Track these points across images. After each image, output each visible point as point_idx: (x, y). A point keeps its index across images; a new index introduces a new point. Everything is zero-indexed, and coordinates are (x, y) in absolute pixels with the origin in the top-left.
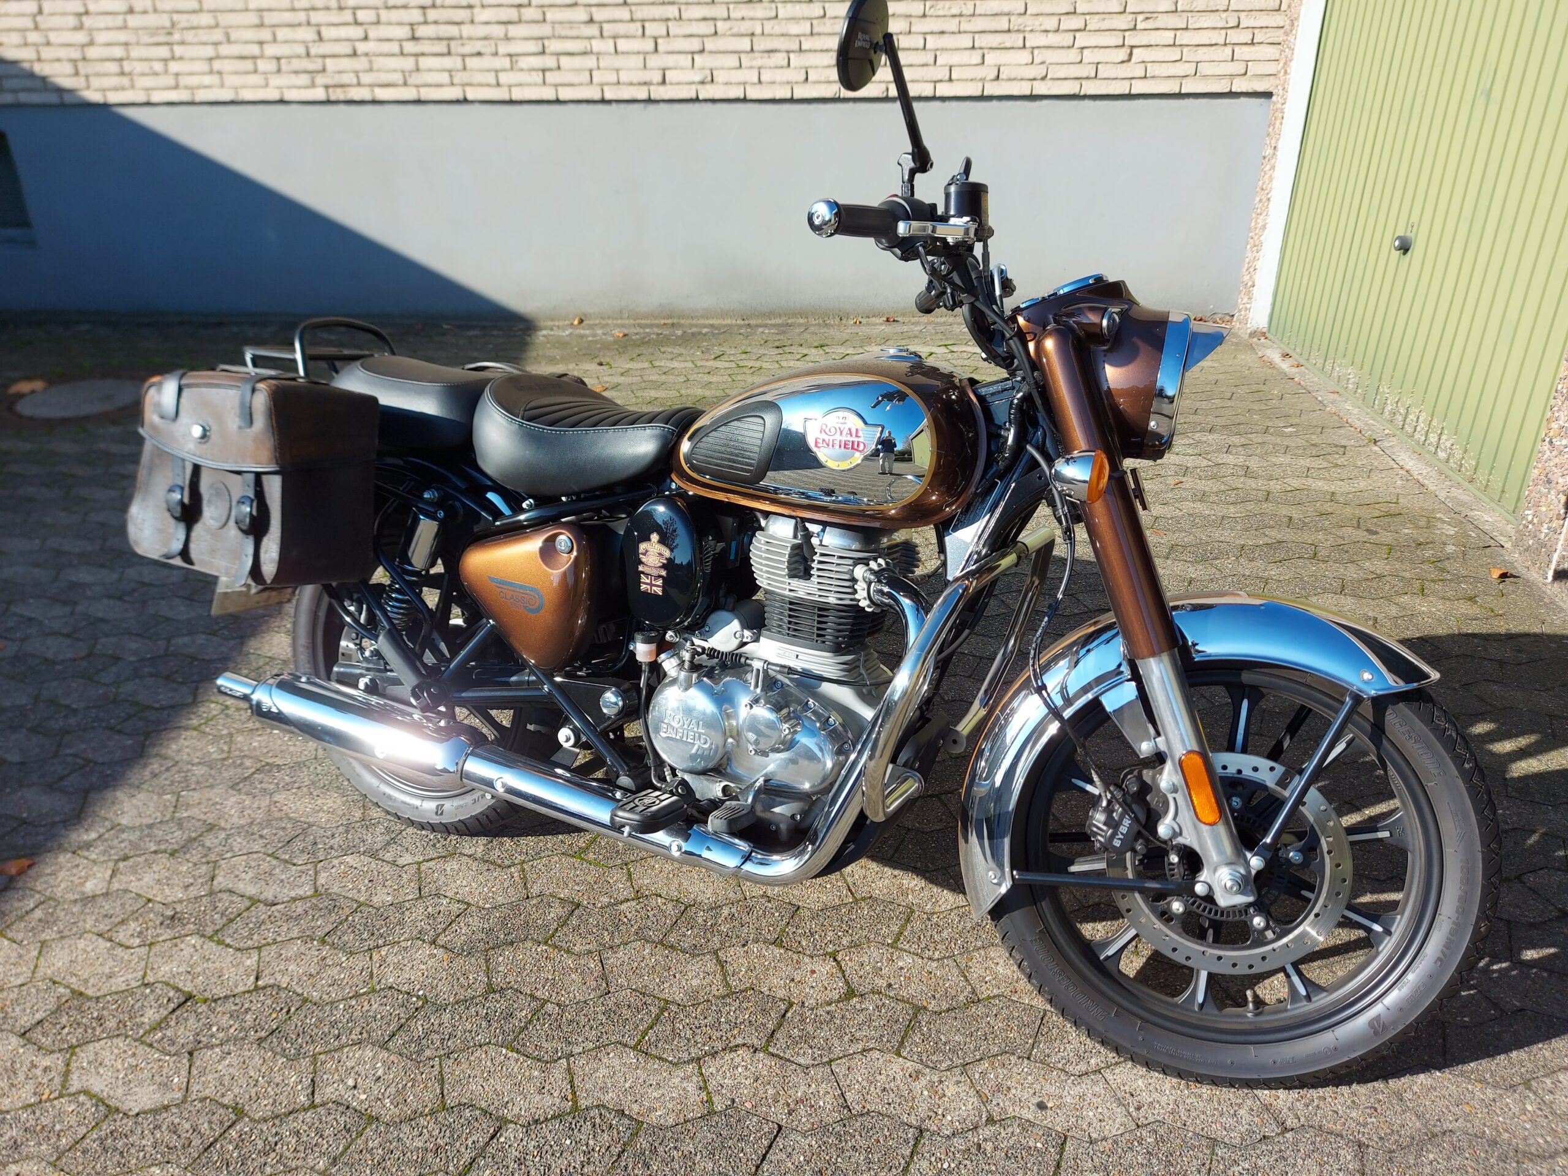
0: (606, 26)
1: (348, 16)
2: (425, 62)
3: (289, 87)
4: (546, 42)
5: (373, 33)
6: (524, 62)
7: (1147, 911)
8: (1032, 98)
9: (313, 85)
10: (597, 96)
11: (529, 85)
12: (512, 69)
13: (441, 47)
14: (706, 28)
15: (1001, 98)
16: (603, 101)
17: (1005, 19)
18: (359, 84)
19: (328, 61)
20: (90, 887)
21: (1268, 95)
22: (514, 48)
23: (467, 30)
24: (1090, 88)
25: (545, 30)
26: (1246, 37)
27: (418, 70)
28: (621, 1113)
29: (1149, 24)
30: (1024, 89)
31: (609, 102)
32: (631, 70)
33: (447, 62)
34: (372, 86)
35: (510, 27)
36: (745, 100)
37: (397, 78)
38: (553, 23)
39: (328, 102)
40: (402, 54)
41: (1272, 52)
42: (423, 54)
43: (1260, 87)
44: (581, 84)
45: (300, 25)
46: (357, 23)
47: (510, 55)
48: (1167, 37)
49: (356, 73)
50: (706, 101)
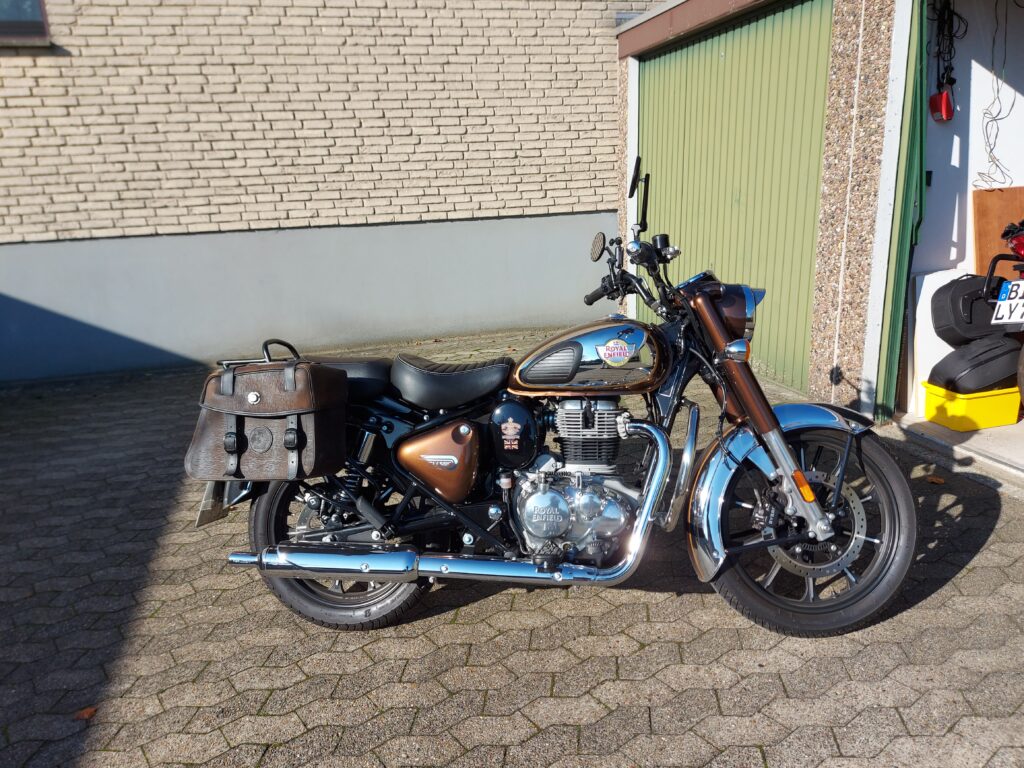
0: (249, 188)
1: (73, 188)
2: (127, 213)
3: (28, 233)
4: (211, 198)
5: (91, 197)
6: (197, 210)
7: (785, 555)
8: (499, 218)
9: (47, 231)
10: (246, 227)
11: (200, 223)
12: (188, 214)
13: (140, 204)
14: (312, 187)
15: (482, 219)
16: (250, 230)
17: (480, 178)
18: (81, 228)
19: (58, 216)
20: (149, 711)
21: (615, 211)
22: (188, 202)
23: (156, 193)
24: (528, 211)
25: (210, 191)
26: (600, 183)
27: (123, 218)
28: (565, 725)
29: (553, 179)
30: (494, 213)
31: (254, 230)
32: (267, 211)
33: (144, 212)
34: (90, 229)
35: (186, 191)
36: (339, 226)
37: (109, 223)
38: (215, 187)
39: (58, 240)
40: (112, 209)
41: (614, 190)
42: (127, 208)
43: (611, 207)
44: (234, 221)
45: (37, 194)
46: (79, 192)
47: (187, 207)
48: (563, 185)
49: (79, 222)
50: (315, 227)
